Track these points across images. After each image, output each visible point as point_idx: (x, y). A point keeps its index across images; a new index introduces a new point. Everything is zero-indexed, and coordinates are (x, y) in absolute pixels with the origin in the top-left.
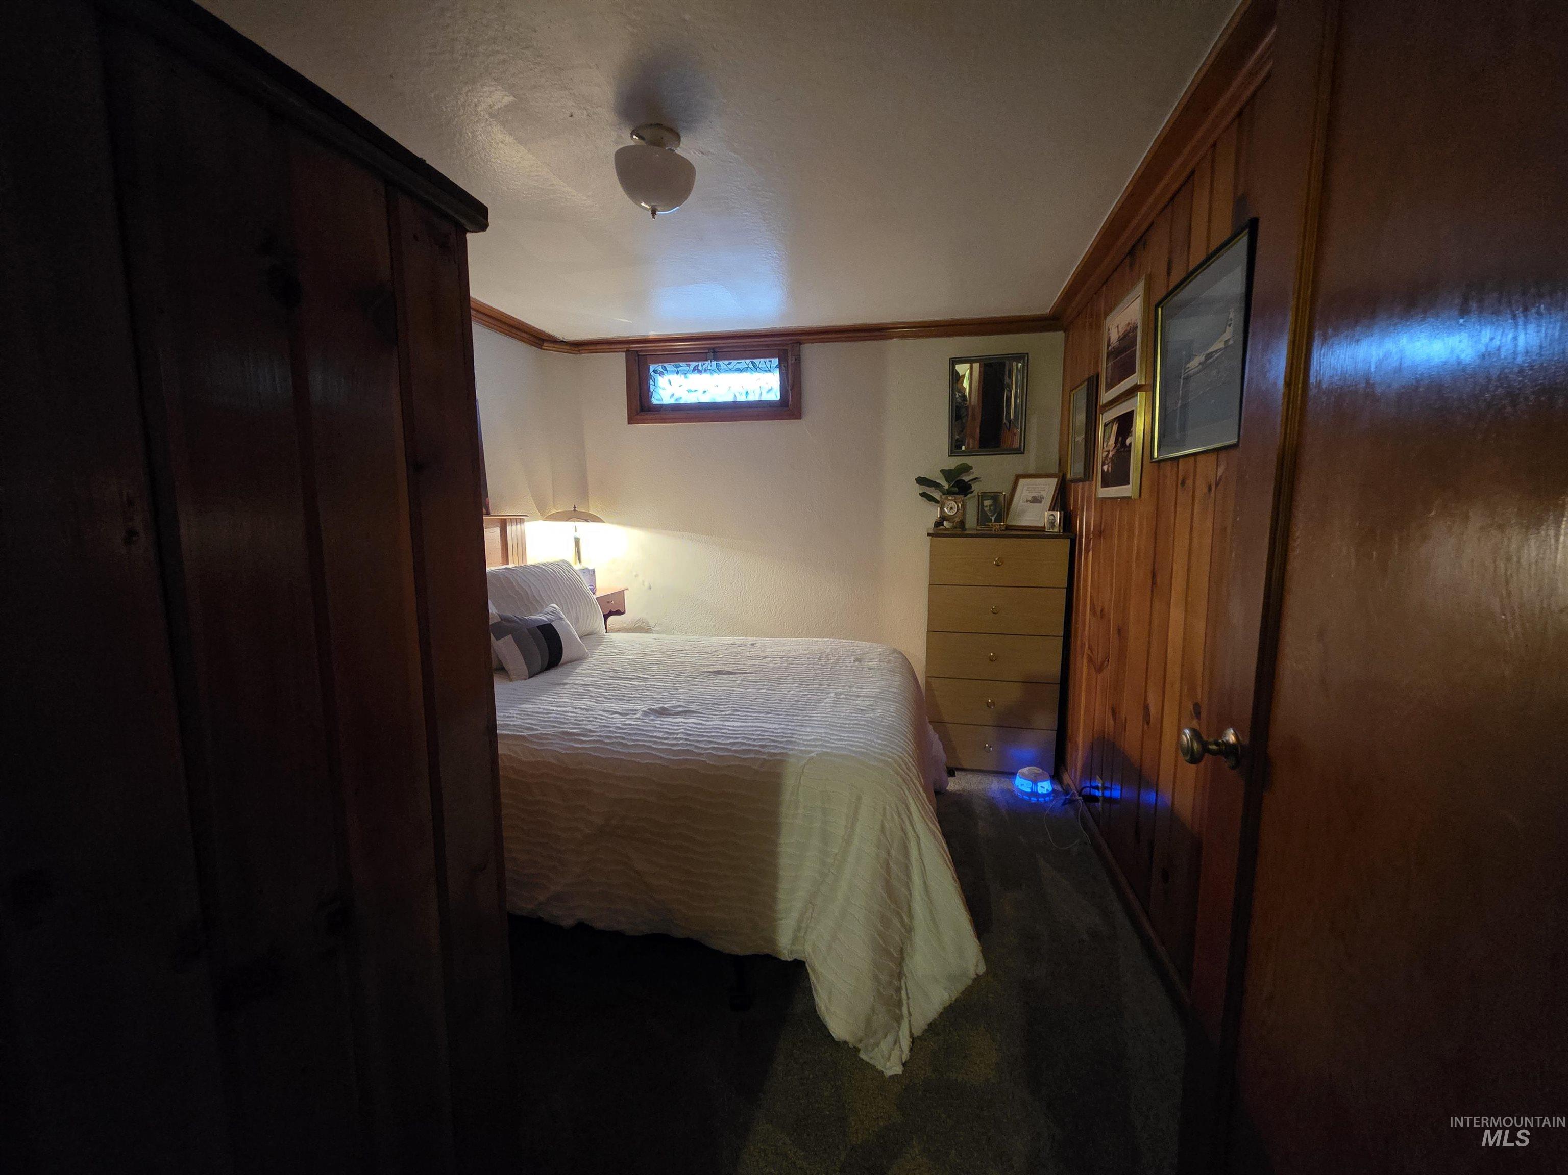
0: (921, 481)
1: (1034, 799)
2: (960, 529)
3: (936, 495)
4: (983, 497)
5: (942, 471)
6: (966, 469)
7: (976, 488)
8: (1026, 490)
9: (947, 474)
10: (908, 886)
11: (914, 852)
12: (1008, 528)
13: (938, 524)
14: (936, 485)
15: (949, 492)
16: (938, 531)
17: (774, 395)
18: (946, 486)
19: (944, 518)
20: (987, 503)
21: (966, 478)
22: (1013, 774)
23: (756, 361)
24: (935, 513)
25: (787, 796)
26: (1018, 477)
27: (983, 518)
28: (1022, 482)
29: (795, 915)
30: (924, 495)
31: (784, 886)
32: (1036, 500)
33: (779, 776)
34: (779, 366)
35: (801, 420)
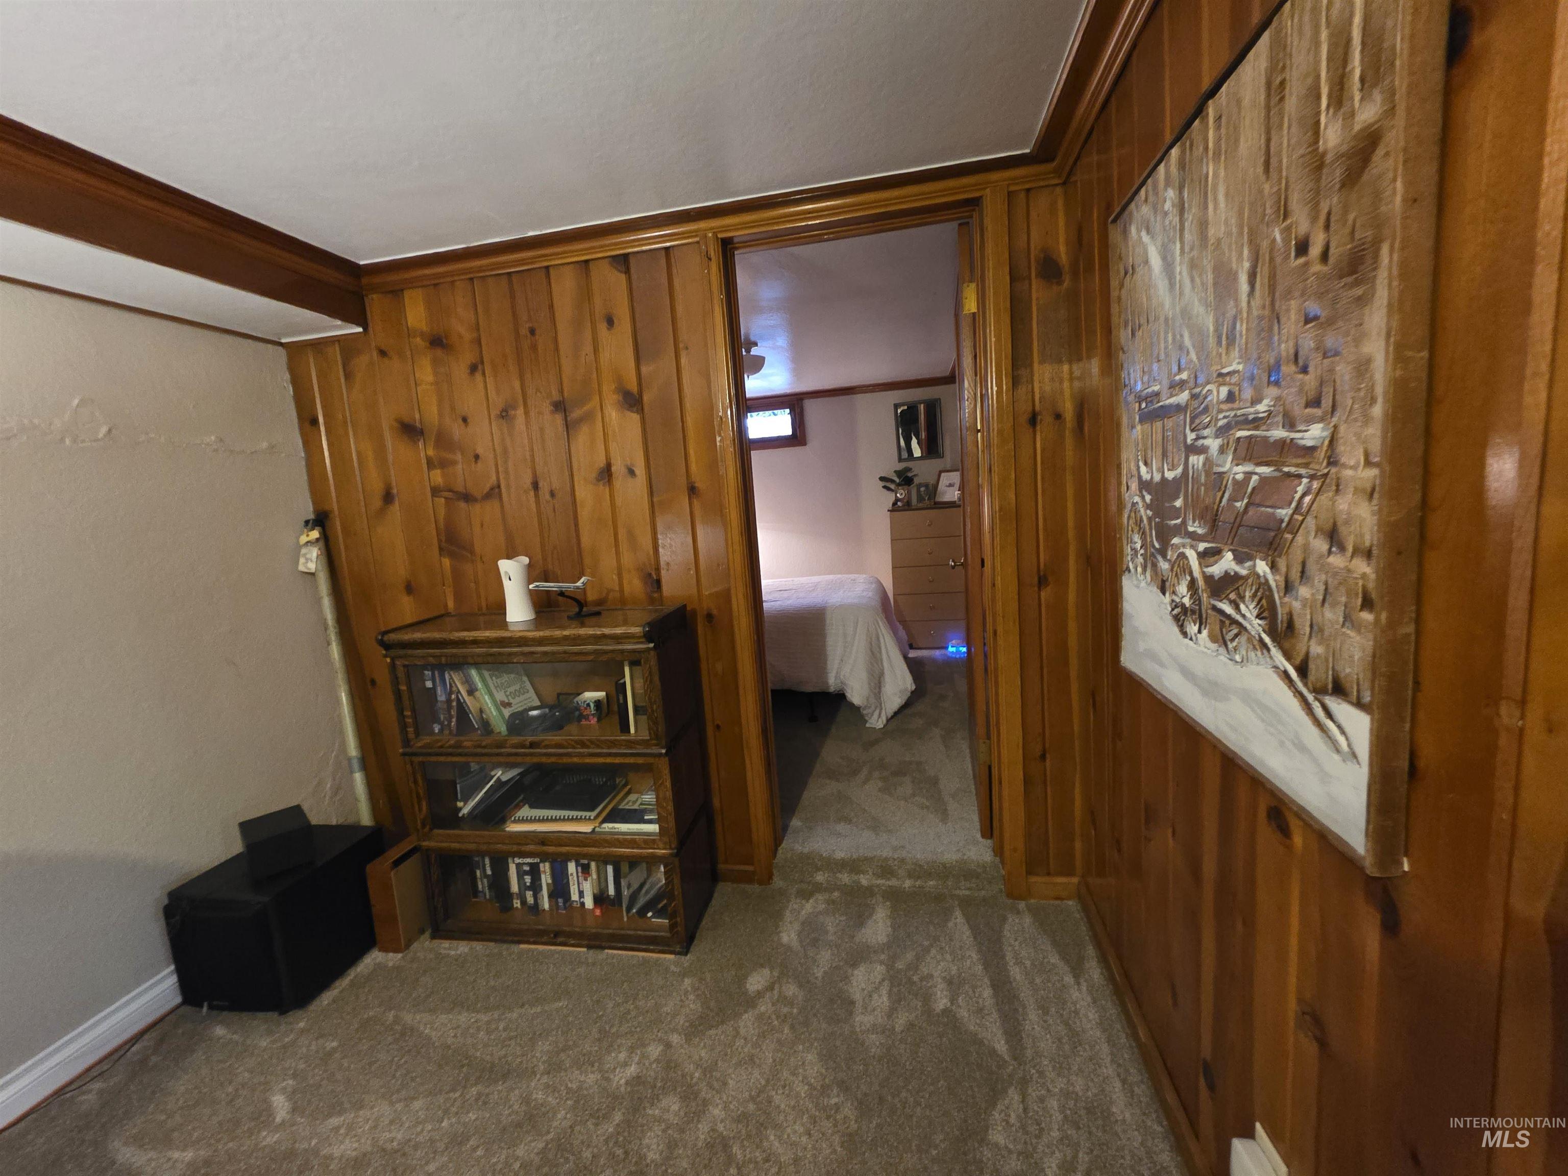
0: (882, 479)
1: (958, 656)
2: (908, 506)
3: (892, 486)
4: (919, 486)
5: (895, 472)
6: (908, 469)
7: (917, 481)
8: (945, 479)
9: (899, 473)
10: (880, 652)
11: (882, 640)
12: (935, 503)
13: (895, 504)
14: (892, 481)
15: (899, 485)
16: (894, 508)
17: (789, 432)
18: (897, 480)
19: (897, 500)
20: (922, 489)
21: (910, 475)
22: (947, 648)
23: (776, 412)
24: (891, 497)
25: (828, 622)
26: (941, 472)
27: (920, 499)
28: (943, 474)
29: (836, 666)
30: (884, 487)
31: (830, 658)
32: (951, 485)
33: (824, 614)
34: (790, 413)
35: (807, 447)
